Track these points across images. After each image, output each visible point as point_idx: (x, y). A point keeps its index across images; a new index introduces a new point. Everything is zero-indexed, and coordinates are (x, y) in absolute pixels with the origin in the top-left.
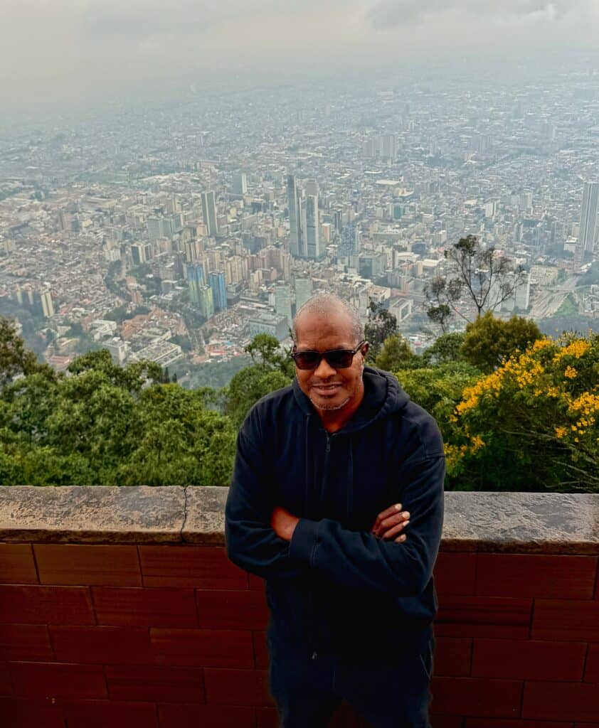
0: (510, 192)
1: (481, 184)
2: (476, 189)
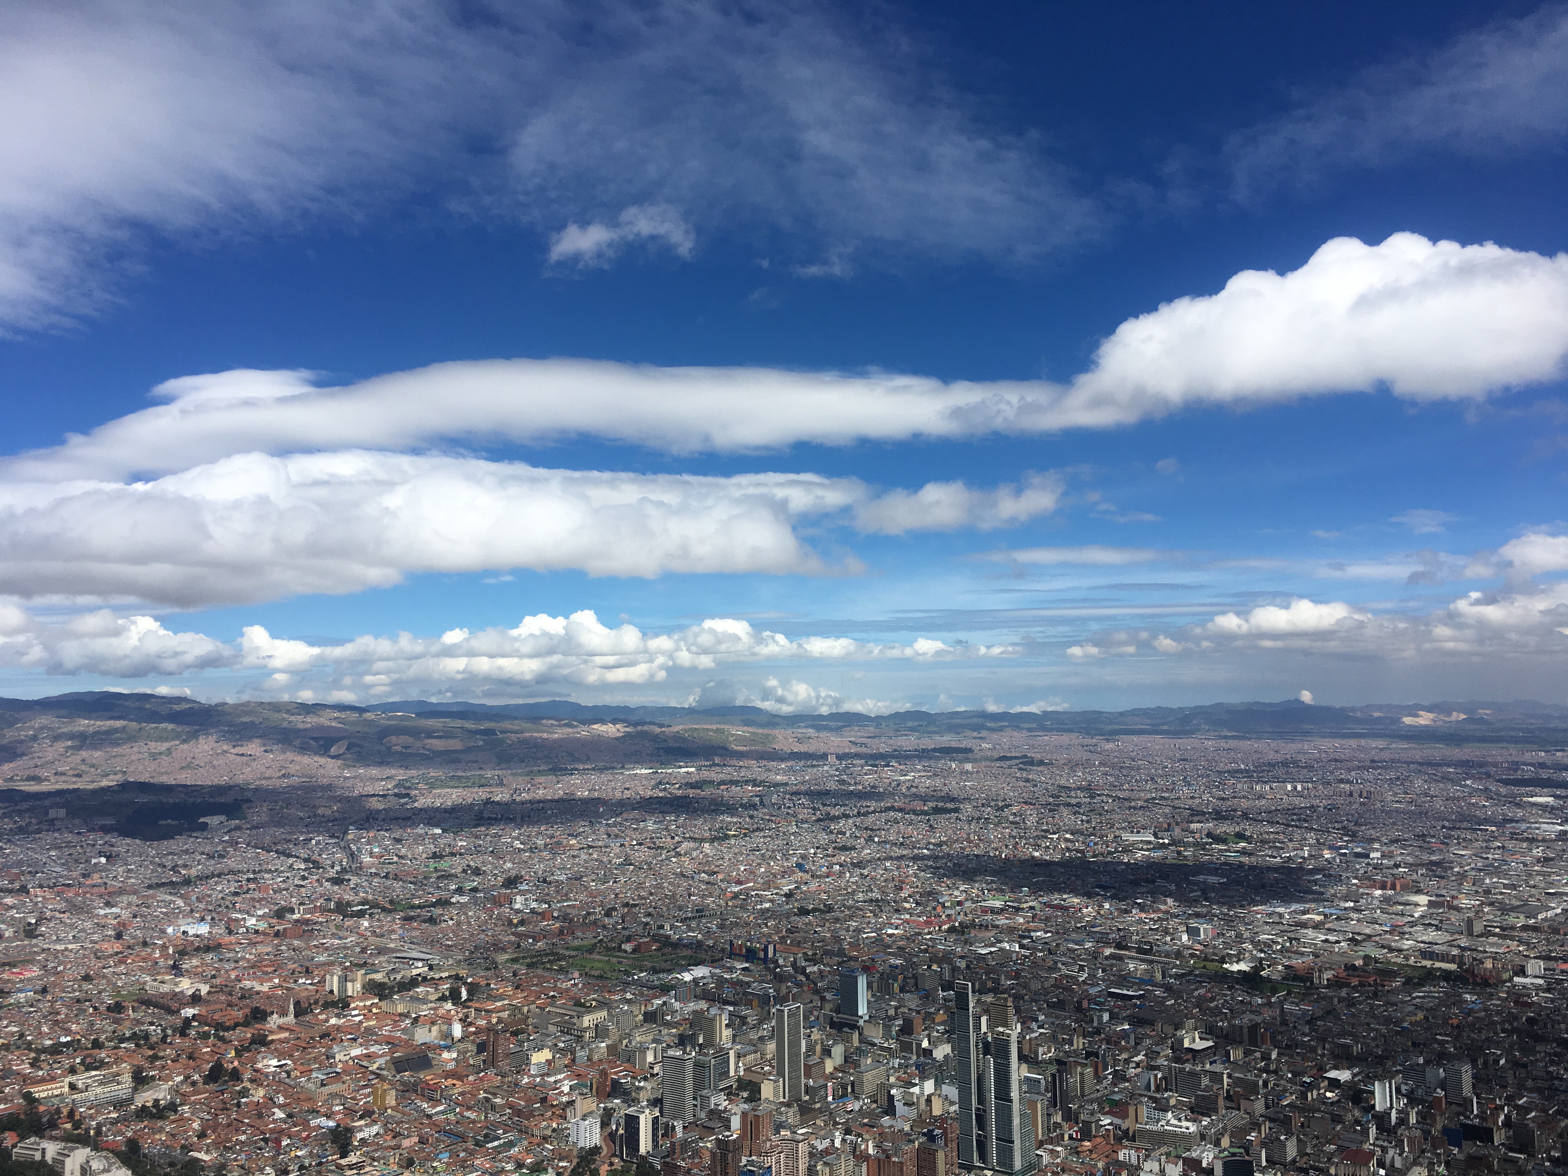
0: (1422, 1061)
2: (1347, 1047)
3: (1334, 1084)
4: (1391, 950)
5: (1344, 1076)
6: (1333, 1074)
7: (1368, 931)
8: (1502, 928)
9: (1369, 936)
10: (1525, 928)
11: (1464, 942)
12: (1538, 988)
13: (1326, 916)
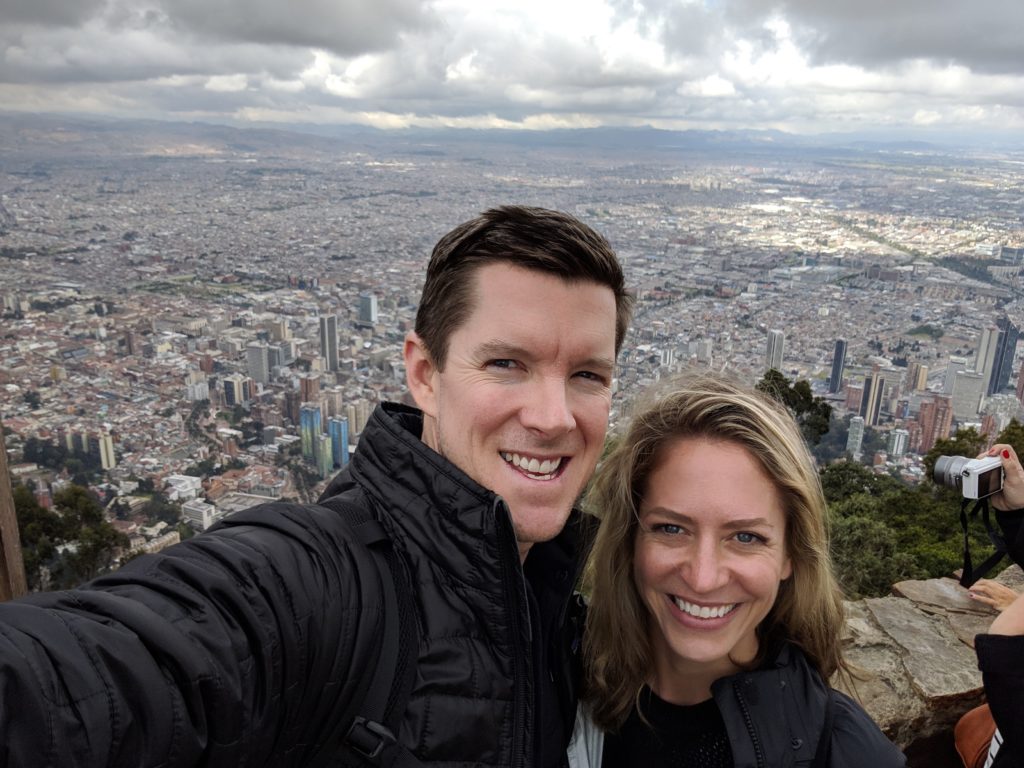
0: (688, 339)
1: (656, 327)
2: (650, 333)
3: (641, 353)
4: (681, 279)
5: (646, 348)
6: (641, 347)
7: (670, 269)
8: (740, 266)
9: (670, 272)
10: (752, 266)
11: (720, 274)
12: (752, 299)
13: (648, 260)
